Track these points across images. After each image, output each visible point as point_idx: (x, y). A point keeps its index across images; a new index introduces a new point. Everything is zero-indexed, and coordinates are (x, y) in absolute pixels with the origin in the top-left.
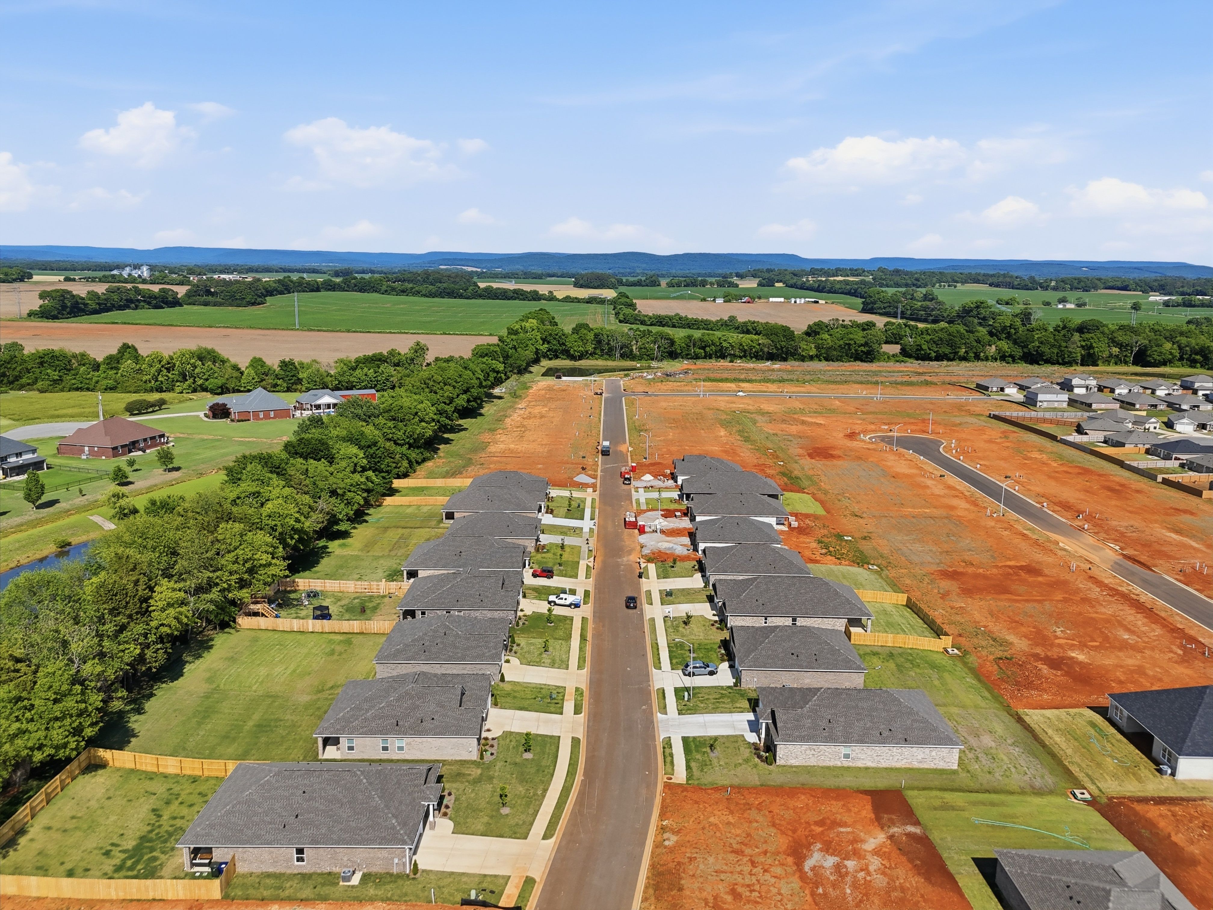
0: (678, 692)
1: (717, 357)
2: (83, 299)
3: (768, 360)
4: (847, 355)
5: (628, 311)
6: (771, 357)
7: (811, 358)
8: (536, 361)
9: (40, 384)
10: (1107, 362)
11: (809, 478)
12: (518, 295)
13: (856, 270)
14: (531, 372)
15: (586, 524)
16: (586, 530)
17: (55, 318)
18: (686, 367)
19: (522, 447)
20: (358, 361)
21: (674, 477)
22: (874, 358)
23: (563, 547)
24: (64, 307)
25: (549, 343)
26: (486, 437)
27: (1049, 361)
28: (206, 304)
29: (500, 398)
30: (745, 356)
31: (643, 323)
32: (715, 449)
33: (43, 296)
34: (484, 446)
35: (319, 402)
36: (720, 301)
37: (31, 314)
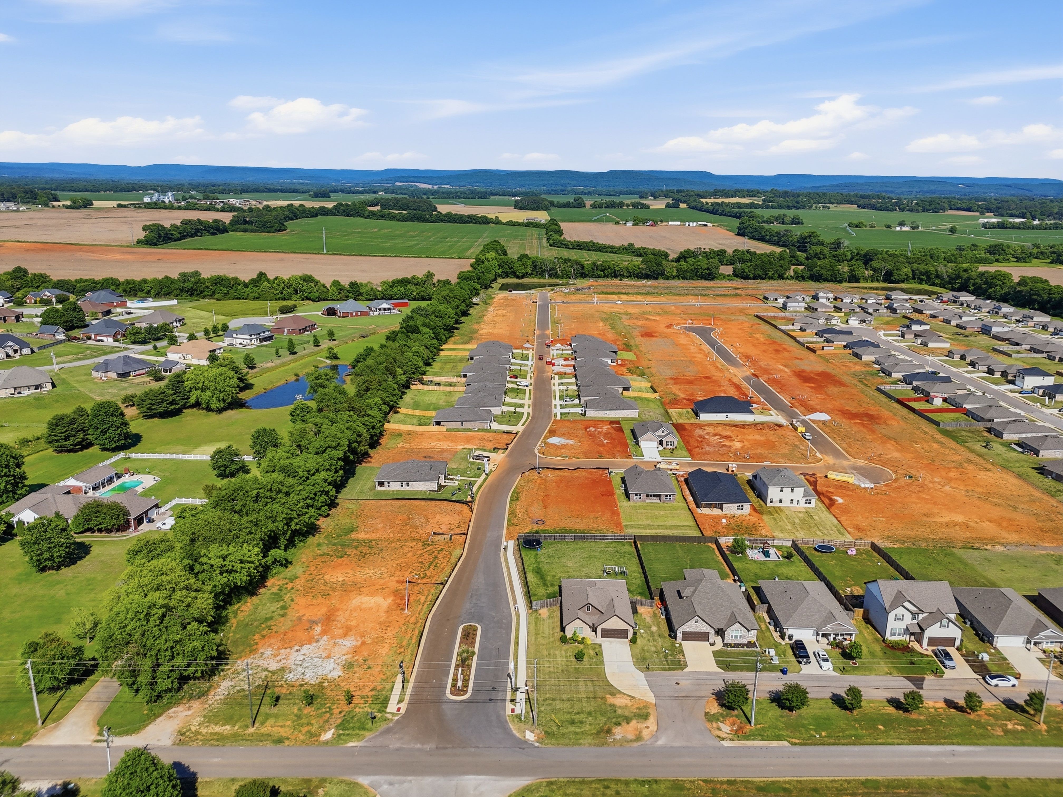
0: (561, 405)
1: (612, 277)
2: (170, 230)
3: (644, 278)
4: (696, 275)
5: (556, 237)
6: (647, 277)
7: (674, 278)
8: (495, 280)
9: (217, 296)
10: (866, 280)
11: (636, 346)
12: (472, 219)
13: (752, 191)
14: (492, 288)
15: (530, 363)
16: (530, 364)
17: (155, 244)
18: (590, 283)
19: (496, 331)
20: (394, 283)
21: (571, 345)
22: (715, 277)
23: (520, 370)
24: (160, 236)
25: (502, 267)
26: (476, 326)
27: (826, 280)
28: (245, 231)
29: (477, 304)
30: (630, 276)
31: (567, 247)
32: (594, 332)
33: (145, 228)
34: (477, 331)
35: (380, 307)
36: (630, 224)
37: (139, 242)
